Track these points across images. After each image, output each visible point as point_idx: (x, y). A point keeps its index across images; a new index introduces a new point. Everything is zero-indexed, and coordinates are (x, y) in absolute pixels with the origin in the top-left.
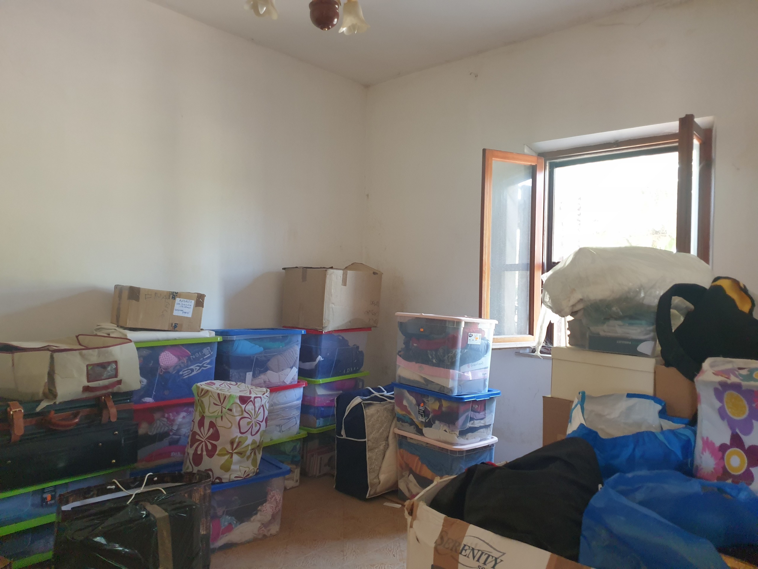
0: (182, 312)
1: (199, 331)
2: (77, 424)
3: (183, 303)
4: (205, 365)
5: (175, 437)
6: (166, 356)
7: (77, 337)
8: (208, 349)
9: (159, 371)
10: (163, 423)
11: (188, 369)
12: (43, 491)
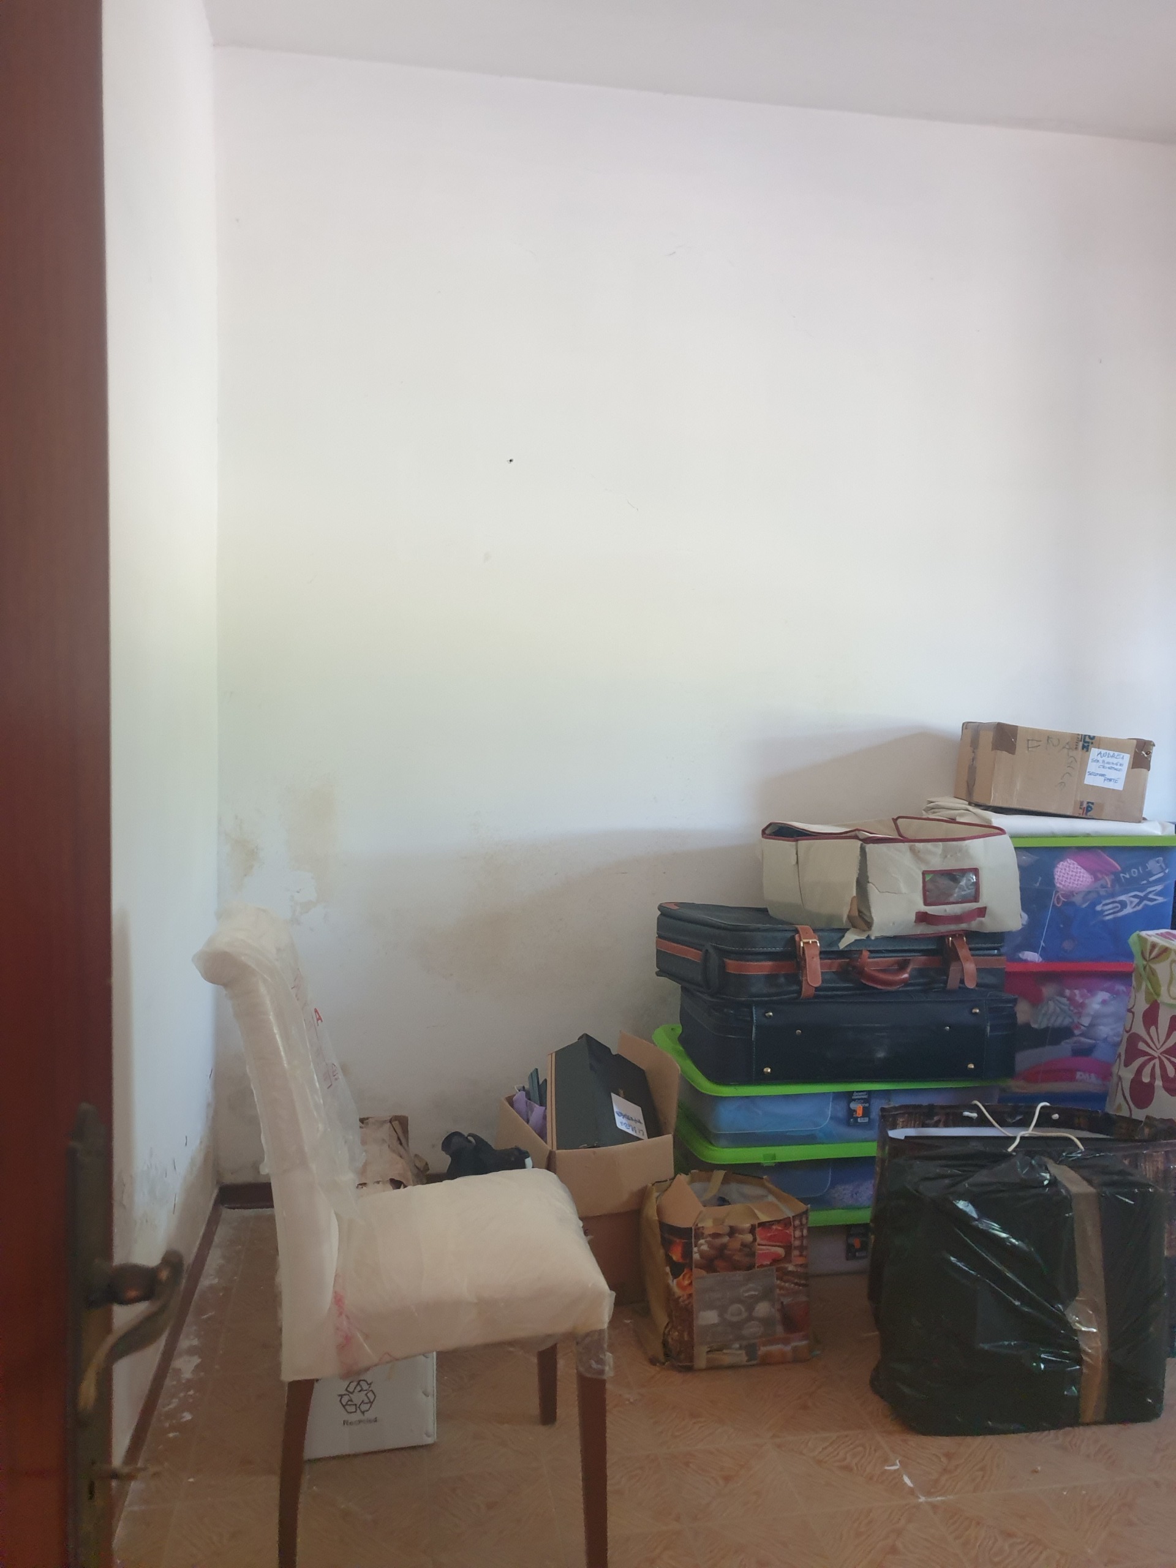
0: (1103, 778)
1: (1140, 822)
2: (905, 982)
3: (1107, 759)
4: (1151, 896)
5: (1083, 1039)
6: (1067, 869)
7: (895, 820)
8: (1158, 862)
9: (1054, 900)
10: (1060, 1008)
11: (1115, 902)
12: (849, 1096)
